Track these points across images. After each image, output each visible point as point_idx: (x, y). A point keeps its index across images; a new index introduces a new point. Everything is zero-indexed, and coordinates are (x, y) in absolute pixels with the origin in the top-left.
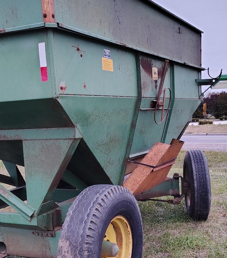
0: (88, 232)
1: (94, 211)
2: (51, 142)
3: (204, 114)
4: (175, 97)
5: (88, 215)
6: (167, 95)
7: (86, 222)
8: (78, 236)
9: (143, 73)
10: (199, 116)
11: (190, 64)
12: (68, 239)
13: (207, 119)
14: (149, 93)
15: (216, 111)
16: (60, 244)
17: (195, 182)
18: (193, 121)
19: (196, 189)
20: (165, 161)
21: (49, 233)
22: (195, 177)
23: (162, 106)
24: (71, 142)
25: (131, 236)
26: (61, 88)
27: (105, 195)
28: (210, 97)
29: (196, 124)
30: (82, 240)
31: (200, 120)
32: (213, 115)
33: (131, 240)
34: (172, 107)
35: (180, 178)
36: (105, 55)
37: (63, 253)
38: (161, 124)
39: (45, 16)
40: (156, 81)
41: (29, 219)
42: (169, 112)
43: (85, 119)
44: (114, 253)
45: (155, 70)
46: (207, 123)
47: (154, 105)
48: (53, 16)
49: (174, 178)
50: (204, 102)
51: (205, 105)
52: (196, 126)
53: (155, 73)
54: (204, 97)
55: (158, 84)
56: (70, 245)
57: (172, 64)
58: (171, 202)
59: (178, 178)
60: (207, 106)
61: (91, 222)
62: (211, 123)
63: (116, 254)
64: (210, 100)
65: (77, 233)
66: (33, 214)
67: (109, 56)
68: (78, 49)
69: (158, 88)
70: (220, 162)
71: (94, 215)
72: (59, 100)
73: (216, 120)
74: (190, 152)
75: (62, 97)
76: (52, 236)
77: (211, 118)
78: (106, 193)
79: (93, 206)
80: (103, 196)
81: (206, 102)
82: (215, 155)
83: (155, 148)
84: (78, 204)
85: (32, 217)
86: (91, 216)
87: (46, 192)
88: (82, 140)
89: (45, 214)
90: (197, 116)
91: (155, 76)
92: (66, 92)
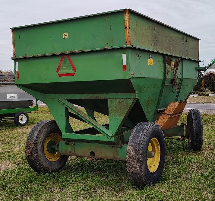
0: (142, 142)
1: (144, 133)
2: (123, 100)
3: (202, 88)
4: (184, 78)
5: (142, 135)
6: (179, 77)
7: (141, 138)
8: (137, 144)
9: (167, 65)
10: (198, 90)
11: (192, 59)
12: (132, 145)
13: (205, 92)
14: (169, 76)
15: (212, 86)
16: (128, 147)
17: (194, 127)
18: (194, 94)
19: (194, 132)
20: (177, 112)
21: (118, 146)
22: (194, 125)
23: (177, 83)
24: (133, 100)
25: (160, 149)
26: (132, 74)
27: (149, 126)
28: (207, 75)
29: (196, 96)
30: (139, 146)
31: (199, 93)
32: (209, 89)
33: (160, 152)
34: (181, 84)
35: (185, 126)
36: (150, 58)
37: (130, 152)
38: (175, 92)
39: (126, 42)
40: (173, 69)
41: (110, 138)
42: (180, 86)
43: (140, 89)
44: (152, 156)
45: (173, 63)
46: (204, 95)
47: (172, 82)
48: (130, 42)
49: (181, 126)
50: (203, 79)
51: (203, 81)
52: (196, 97)
53: (173, 65)
54: (203, 75)
55: (175, 71)
56: (133, 148)
57: (182, 59)
58: (179, 139)
59: (184, 126)
60: (205, 82)
61: (143, 138)
62: (208, 95)
63: (153, 157)
64: (207, 77)
65: (137, 142)
66: (112, 136)
67: (151, 58)
68: (139, 56)
69: (174, 73)
70: (212, 121)
71: (144, 134)
72: (131, 80)
73: (212, 93)
74: (191, 110)
75: (132, 79)
76: (120, 148)
77: (208, 91)
78: (149, 125)
79: (144, 131)
80: (148, 126)
81: (204, 79)
82: (209, 117)
83: (171, 105)
84: (136, 130)
85: (111, 137)
86: (143, 135)
87: (119, 124)
88: (138, 99)
89: (117, 136)
90: (197, 89)
91: (173, 67)
92: (134, 76)
